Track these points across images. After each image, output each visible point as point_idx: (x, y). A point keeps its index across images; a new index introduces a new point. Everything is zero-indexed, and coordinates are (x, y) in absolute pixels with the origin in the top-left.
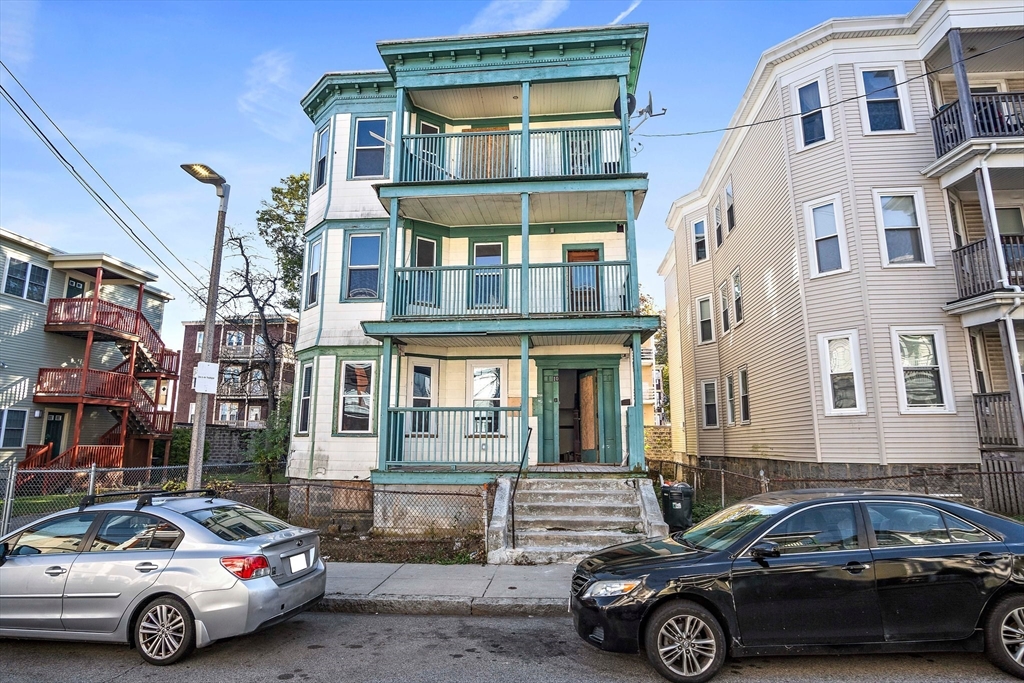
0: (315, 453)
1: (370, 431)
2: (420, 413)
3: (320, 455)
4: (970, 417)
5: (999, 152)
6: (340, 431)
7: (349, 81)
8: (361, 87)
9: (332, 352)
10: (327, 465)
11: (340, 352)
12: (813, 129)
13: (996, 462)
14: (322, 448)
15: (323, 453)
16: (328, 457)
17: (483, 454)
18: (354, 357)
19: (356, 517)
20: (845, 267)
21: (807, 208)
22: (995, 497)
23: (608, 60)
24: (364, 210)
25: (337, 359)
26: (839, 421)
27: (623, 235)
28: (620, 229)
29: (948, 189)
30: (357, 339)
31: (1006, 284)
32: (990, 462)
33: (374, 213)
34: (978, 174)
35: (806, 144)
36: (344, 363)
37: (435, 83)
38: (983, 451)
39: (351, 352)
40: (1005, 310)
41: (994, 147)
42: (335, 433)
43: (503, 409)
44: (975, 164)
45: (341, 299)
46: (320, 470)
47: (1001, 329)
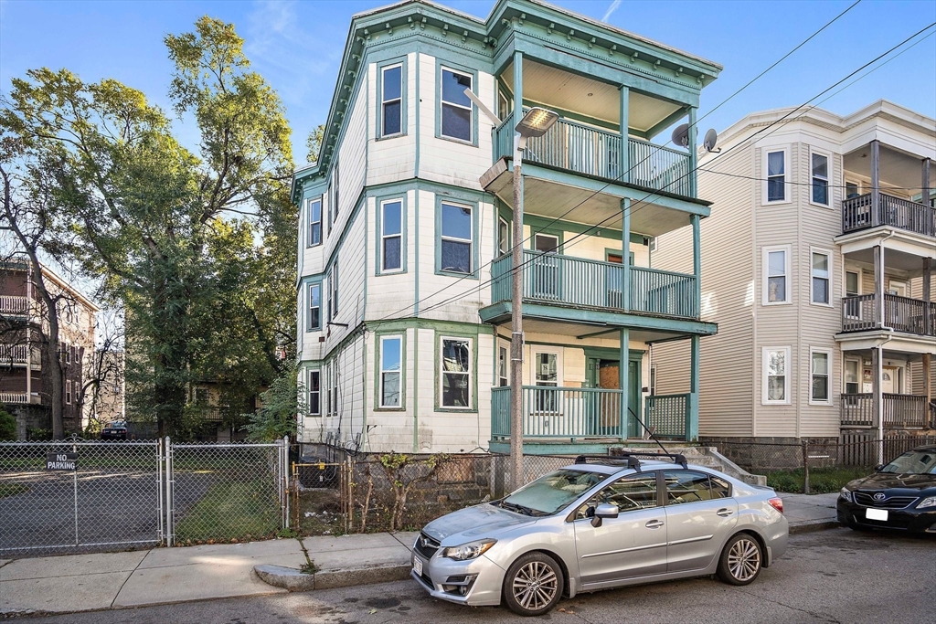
0: (419, 428)
1: (470, 407)
2: (542, 391)
3: (423, 430)
4: (838, 408)
5: (895, 238)
6: (441, 406)
7: (441, 18)
8: (453, 30)
9: (430, 325)
10: (432, 439)
11: (440, 327)
12: (776, 188)
13: (852, 437)
14: (425, 423)
15: (426, 428)
16: (432, 432)
17: (546, 429)
18: (452, 333)
19: (459, 488)
20: (788, 300)
21: (766, 250)
22: (847, 458)
23: (686, 89)
24: (456, 177)
25: (436, 334)
26: (772, 408)
27: (647, 248)
28: (646, 243)
29: (845, 254)
30: (456, 315)
31: (883, 326)
32: (847, 437)
33: (467, 182)
34: (876, 250)
35: (770, 200)
36: (442, 338)
37: (550, 59)
38: (842, 429)
39: (449, 327)
40: (878, 342)
41: (893, 233)
42: (437, 409)
43: (560, 389)
44: (876, 242)
45: (436, 271)
46: (425, 444)
47: (874, 354)
